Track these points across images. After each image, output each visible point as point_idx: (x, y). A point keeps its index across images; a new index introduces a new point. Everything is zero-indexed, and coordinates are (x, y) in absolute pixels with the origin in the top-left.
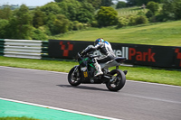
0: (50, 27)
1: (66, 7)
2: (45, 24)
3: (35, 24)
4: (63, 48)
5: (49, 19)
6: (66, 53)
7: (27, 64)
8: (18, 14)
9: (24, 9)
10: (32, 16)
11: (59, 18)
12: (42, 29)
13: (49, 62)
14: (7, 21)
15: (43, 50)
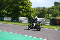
0: (53, 14)
1: (58, 8)
2: (51, 13)
3: (48, 13)
4: (57, 21)
5: (52, 11)
6: (58, 23)
7: (45, 27)
8: (42, 10)
9: (44, 8)
10: (47, 10)
11: (56, 11)
12: (50, 15)
13: (53, 26)
14: (39, 12)
15: (51, 22)
